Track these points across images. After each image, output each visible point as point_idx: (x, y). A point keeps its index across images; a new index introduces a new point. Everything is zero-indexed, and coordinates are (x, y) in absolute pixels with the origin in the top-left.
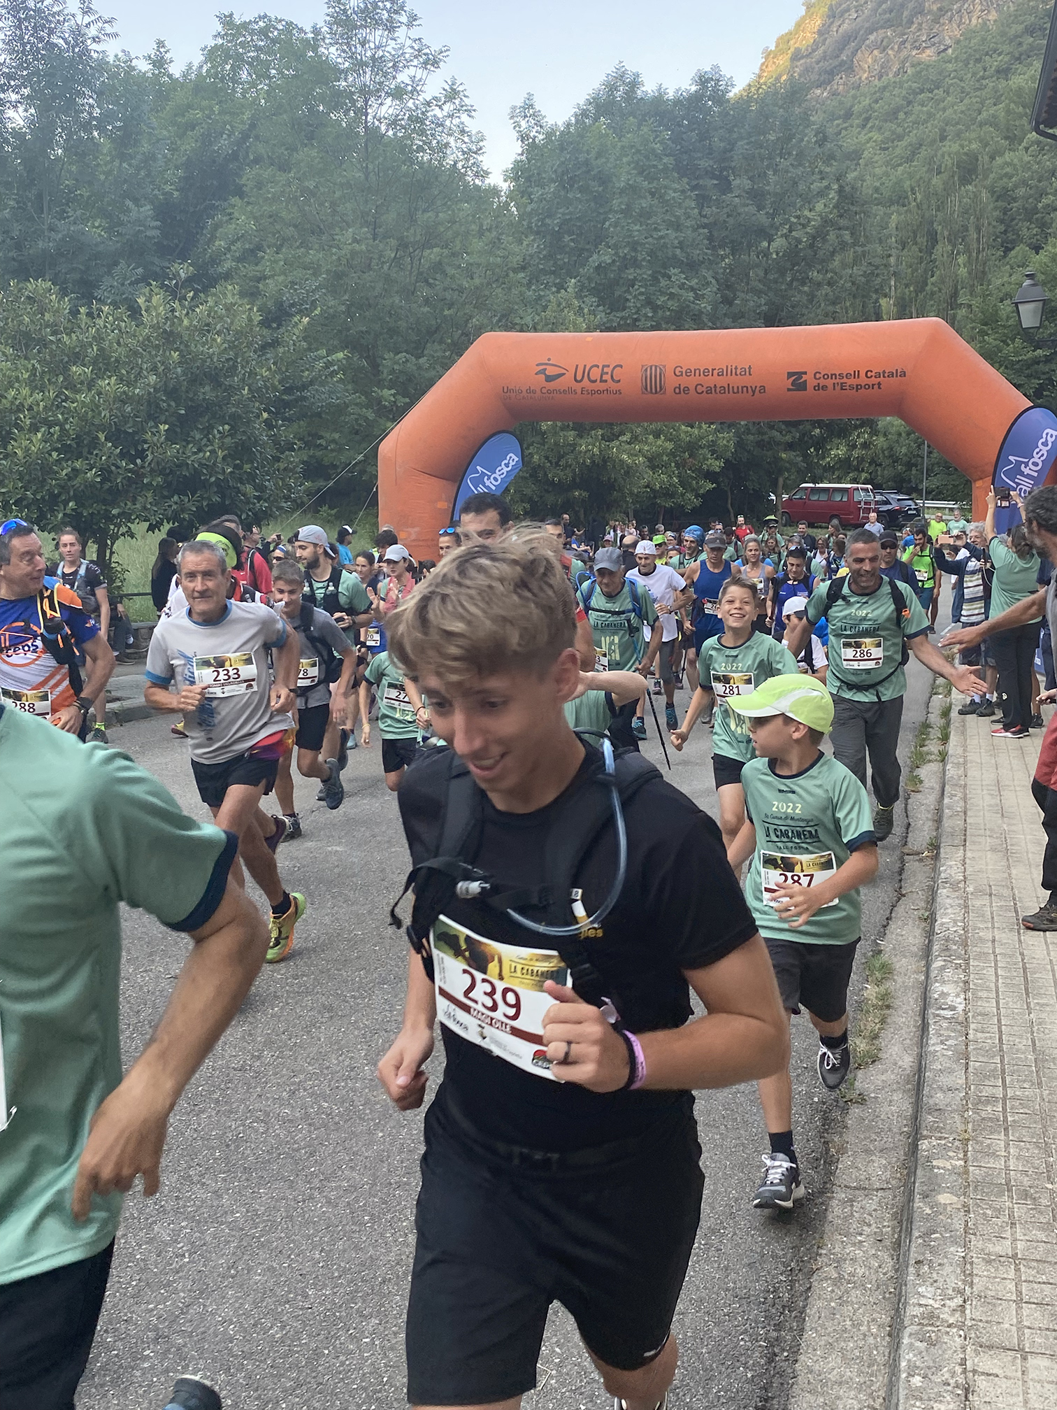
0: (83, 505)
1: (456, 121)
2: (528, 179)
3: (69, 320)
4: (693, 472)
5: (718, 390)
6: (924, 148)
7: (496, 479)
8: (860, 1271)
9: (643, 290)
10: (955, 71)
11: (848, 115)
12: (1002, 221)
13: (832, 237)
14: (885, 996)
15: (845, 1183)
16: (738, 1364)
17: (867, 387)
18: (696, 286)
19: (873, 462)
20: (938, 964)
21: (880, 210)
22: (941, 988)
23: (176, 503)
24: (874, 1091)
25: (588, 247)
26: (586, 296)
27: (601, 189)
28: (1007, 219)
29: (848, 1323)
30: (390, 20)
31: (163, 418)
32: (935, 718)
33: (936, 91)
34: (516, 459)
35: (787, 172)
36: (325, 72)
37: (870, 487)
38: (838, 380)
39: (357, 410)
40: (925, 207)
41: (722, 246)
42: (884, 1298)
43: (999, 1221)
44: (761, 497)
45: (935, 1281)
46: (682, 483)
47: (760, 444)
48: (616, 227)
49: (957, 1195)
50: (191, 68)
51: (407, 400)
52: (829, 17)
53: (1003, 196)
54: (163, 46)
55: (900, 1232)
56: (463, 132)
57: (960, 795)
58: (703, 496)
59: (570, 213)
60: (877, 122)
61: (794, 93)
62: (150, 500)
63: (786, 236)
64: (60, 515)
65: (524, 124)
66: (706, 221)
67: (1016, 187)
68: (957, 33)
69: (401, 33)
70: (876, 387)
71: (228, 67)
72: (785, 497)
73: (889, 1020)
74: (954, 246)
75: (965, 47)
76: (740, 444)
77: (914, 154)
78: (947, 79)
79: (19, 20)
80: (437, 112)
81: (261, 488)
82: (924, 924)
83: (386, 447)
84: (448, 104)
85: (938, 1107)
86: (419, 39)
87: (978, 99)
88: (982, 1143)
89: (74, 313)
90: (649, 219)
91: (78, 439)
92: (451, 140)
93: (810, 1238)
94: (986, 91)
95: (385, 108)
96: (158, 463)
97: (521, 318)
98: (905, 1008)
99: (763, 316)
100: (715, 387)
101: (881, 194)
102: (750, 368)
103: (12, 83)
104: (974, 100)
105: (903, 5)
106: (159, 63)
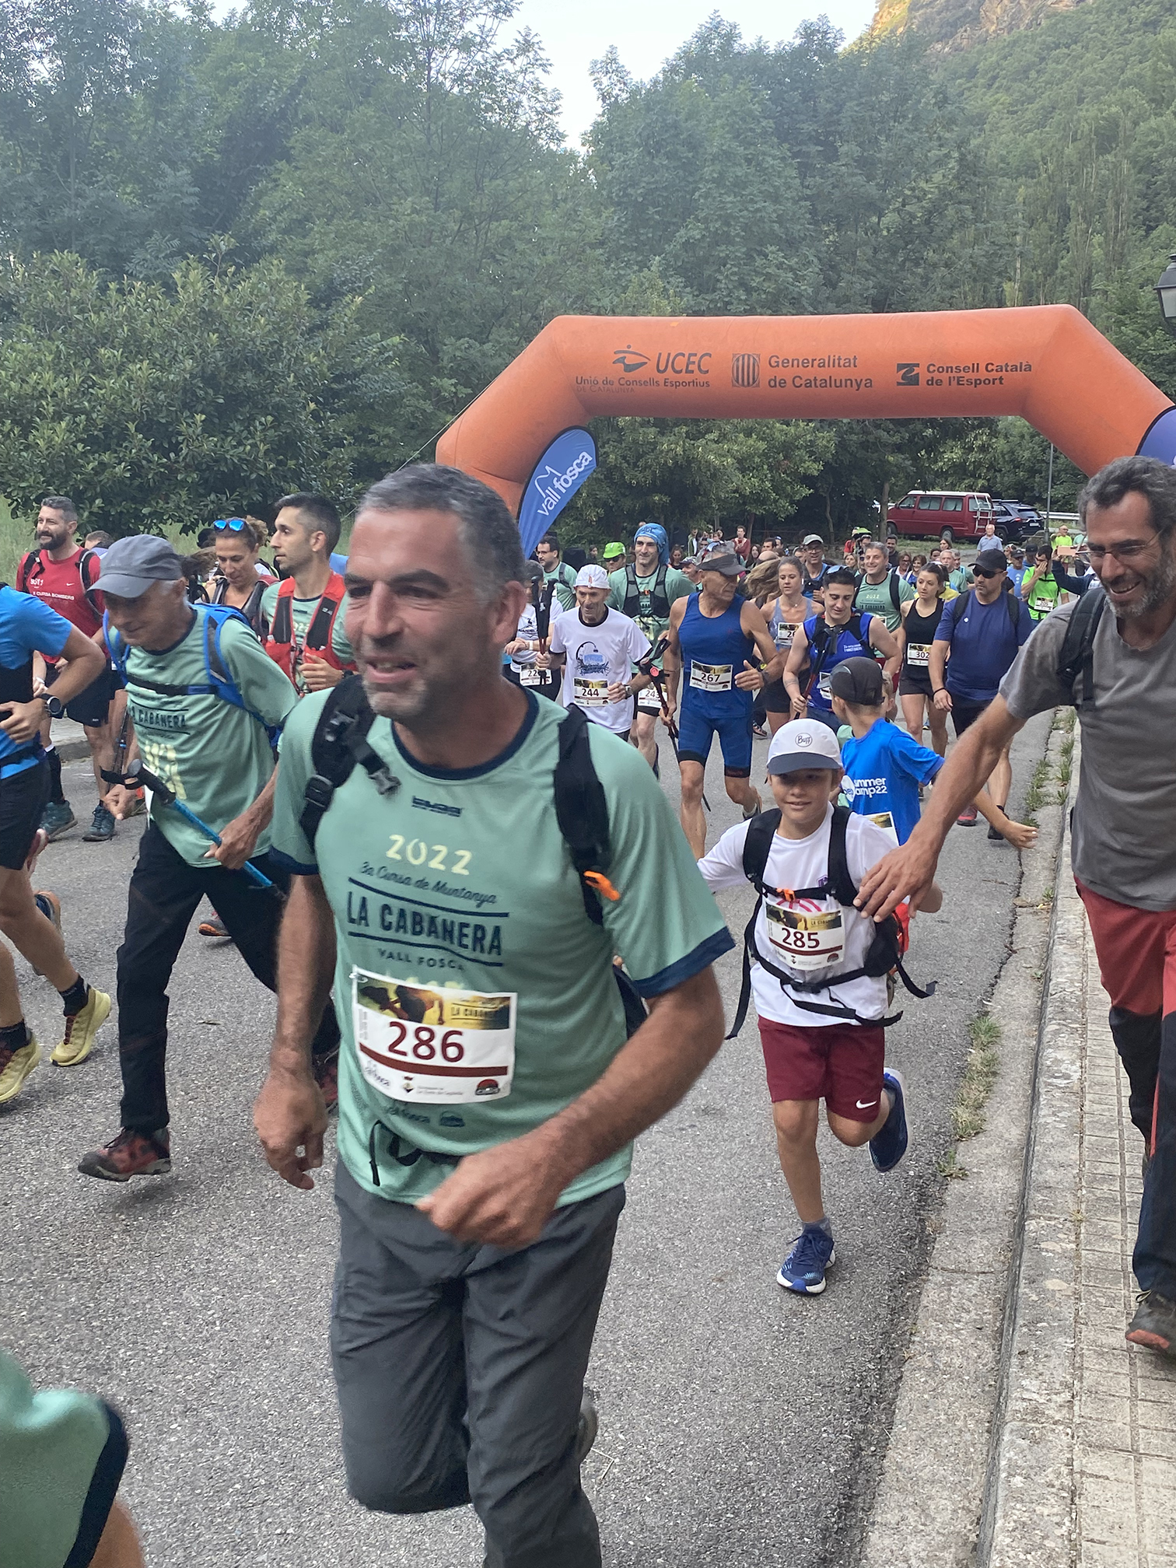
0: (111, 503)
1: (529, 77)
2: (609, 143)
3: (98, 297)
4: (788, 475)
5: (818, 383)
6: (1058, 111)
7: (566, 481)
8: (957, 1362)
9: (736, 269)
10: (1096, 23)
11: (973, 73)
12: (1144, 196)
13: (950, 211)
14: (990, 1062)
15: (943, 1265)
16: (820, 1458)
17: (987, 381)
18: (795, 266)
19: (991, 467)
20: (1051, 1028)
21: (1007, 182)
22: (1054, 1055)
23: (213, 502)
24: (976, 1166)
25: (675, 220)
26: (672, 276)
27: (690, 155)
28: (1150, 194)
29: (943, 1417)
31: (200, 408)
32: (1054, 757)
33: (1073, 46)
34: (590, 459)
35: (901, 137)
36: (384, 21)
37: (987, 495)
38: (954, 374)
39: (414, 401)
40: (1057, 179)
41: (825, 221)
42: (983, 1391)
43: (1113, 1311)
44: (864, 505)
45: (1041, 1374)
46: (775, 489)
47: (865, 445)
48: (706, 198)
49: (1067, 1281)
50: (234, 15)
51: (469, 391)
53: (1147, 166)
55: (1003, 1319)
56: (537, 89)
58: (798, 503)
59: (656, 182)
60: (1005, 82)
61: (912, 48)
62: (184, 498)
63: (898, 211)
65: (605, 81)
66: (809, 192)
67: (1160, 157)
70: (997, 382)
71: (275, 15)
72: (891, 505)
73: (995, 1088)
74: (1089, 224)
76: (842, 445)
77: (1046, 118)
78: (1086, 33)
80: (508, 66)
82: (1038, 984)
83: (445, 443)
84: (521, 58)
85: (1048, 1185)
87: (1122, 56)
88: (1096, 1225)
89: (103, 289)
90: (744, 189)
91: (106, 429)
92: (524, 98)
93: (902, 1324)
94: (1130, 46)
95: (450, 62)
96: (193, 457)
97: (599, 300)
98: (1014, 1075)
99: (870, 300)
100: (815, 379)
101: (1007, 164)
102: (855, 358)
103: (37, 30)
104: (1116, 57)
106: (199, 9)
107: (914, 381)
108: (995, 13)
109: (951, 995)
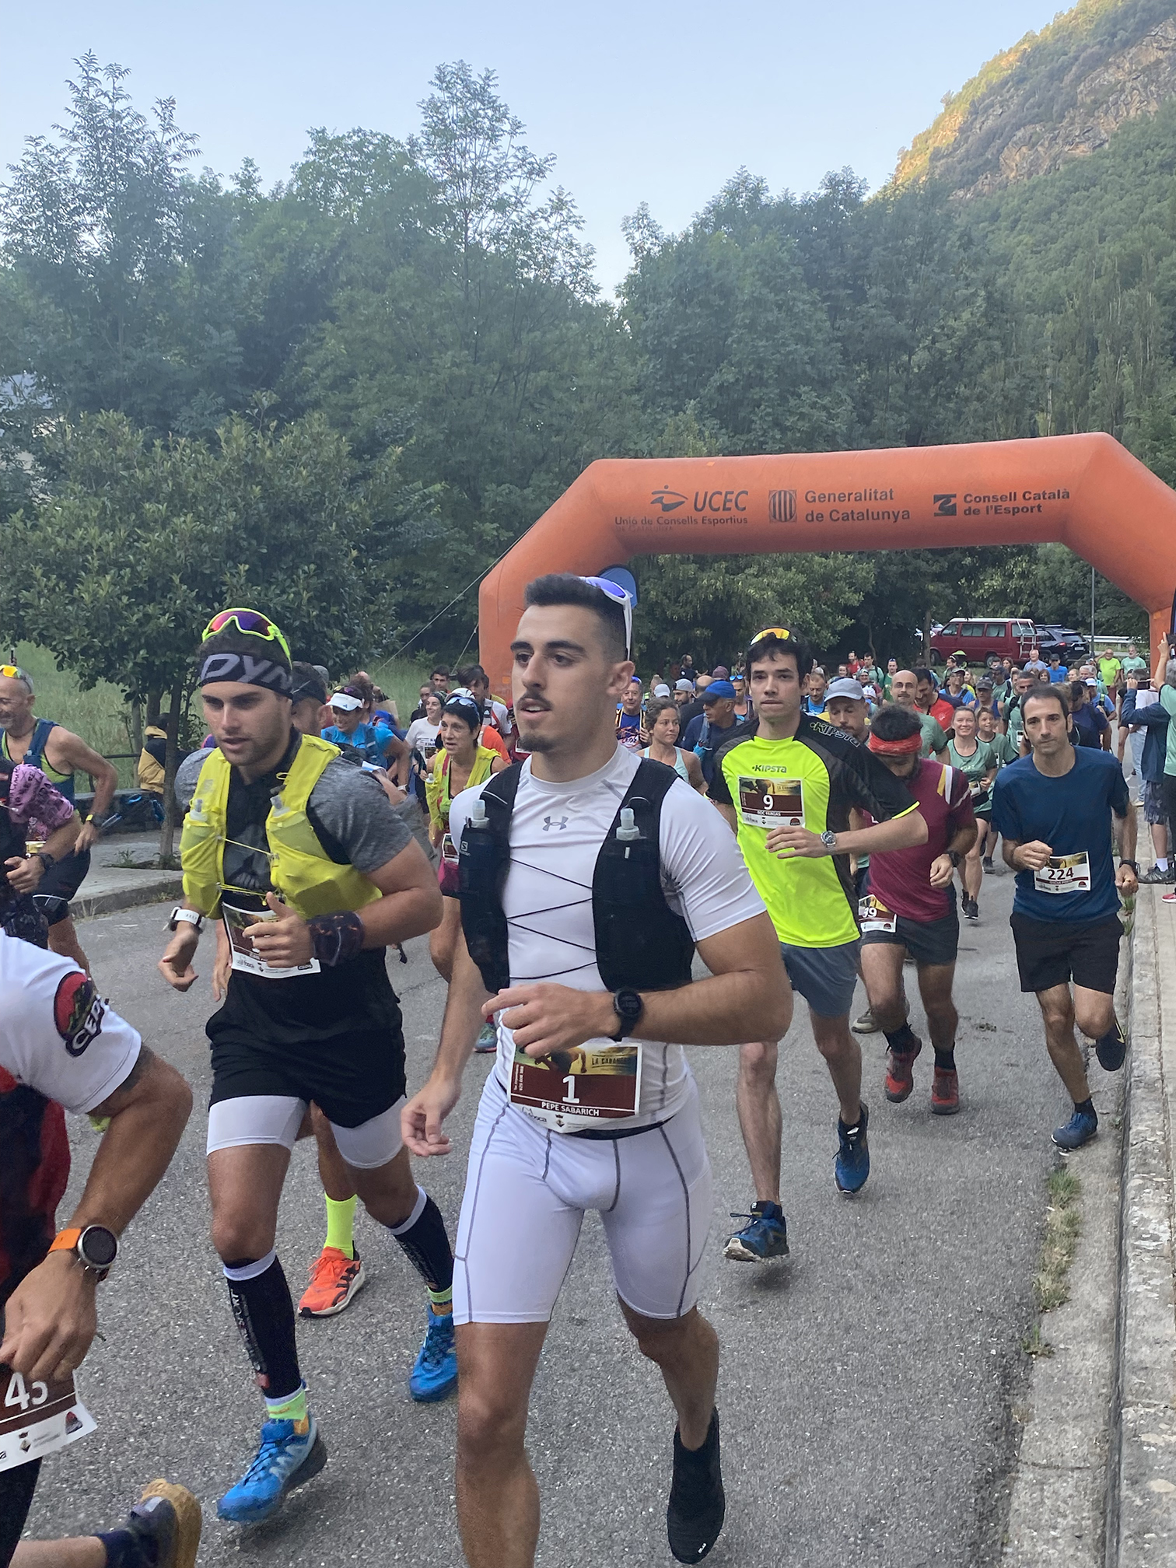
0: (155, 654)
1: (563, 234)
2: (643, 294)
3: (143, 454)
4: (829, 607)
5: (855, 516)
6: (1080, 250)
9: (770, 410)
10: (1113, 166)
11: (995, 217)
12: (1170, 327)
13: (980, 347)
14: (1072, 1221)
15: (1033, 1459)
17: (1025, 510)
18: (829, 405)
19: (1032, 593)
20: (1134, 1182)
21: (1035, 318)
22: (1139, 1213)
24: (1065, 1341)
25: (709, 365)
26: (707, 419)
27: (722, 303)
30: (492, 129)
31: (243, 558)
33: (1092, 189)
35: (928, 278)
36: (424, 186)
37: (1030, 620)
38: (991, 503)
39: (456, 546)
40: (1084, 313)
41: (857, 361)
44: (906, 633)
46: (816, 620)
47: (904, 575)
48: (739, 343)
49: (1173, 1482)
50: (280, 187)
51: (511, 534)
52: (971, 113)
53: (1171, 299)
54: (252, 165)
55: (1104, 1525)
56: (571, 245)
57: (1150, 975)
58: (840, 633)
59: (689, 330)
60: (1027, 224)
61: (936, 193)
63: (929, 348)
64: (130, 665)
65: (637, 235)
66: (839, 334)
68: (1114, 126)
69: (504, 141)
70: (1035, 509)
71: (320, 185)
72: (934, 633)
73: (1078, 1250)
74: (1118, 355)
75: (1124, 141)
76: (881, 576)
77: (1069, 257)
78: (1104, 176)
79: (97, 139)
80: (543, 224)
81: (350, 633)
82: (1117, 1132)
83: (488, 585)
84: (555, 216)
85: (1144, 1365)
86: (523, 148)
87: (1140, 196)
89: (148, 446)
90: (776, 333)
91: (151, 581)
92: (559, 254)
93: (992, 1532)
94: (1148, 187)
95: (486, 222)
97: (636, 443)
98: (1097, 1235)
99: (904, 435)
100: (852, 512)
101: (1034, 301)
102: (891, 491)
103: (88, 205)
104: (1135, 197)
105: (1052, 99)
106: (247, 182)
107: (952, 511)
108: (1014, 160)
109: (1026, 1147)
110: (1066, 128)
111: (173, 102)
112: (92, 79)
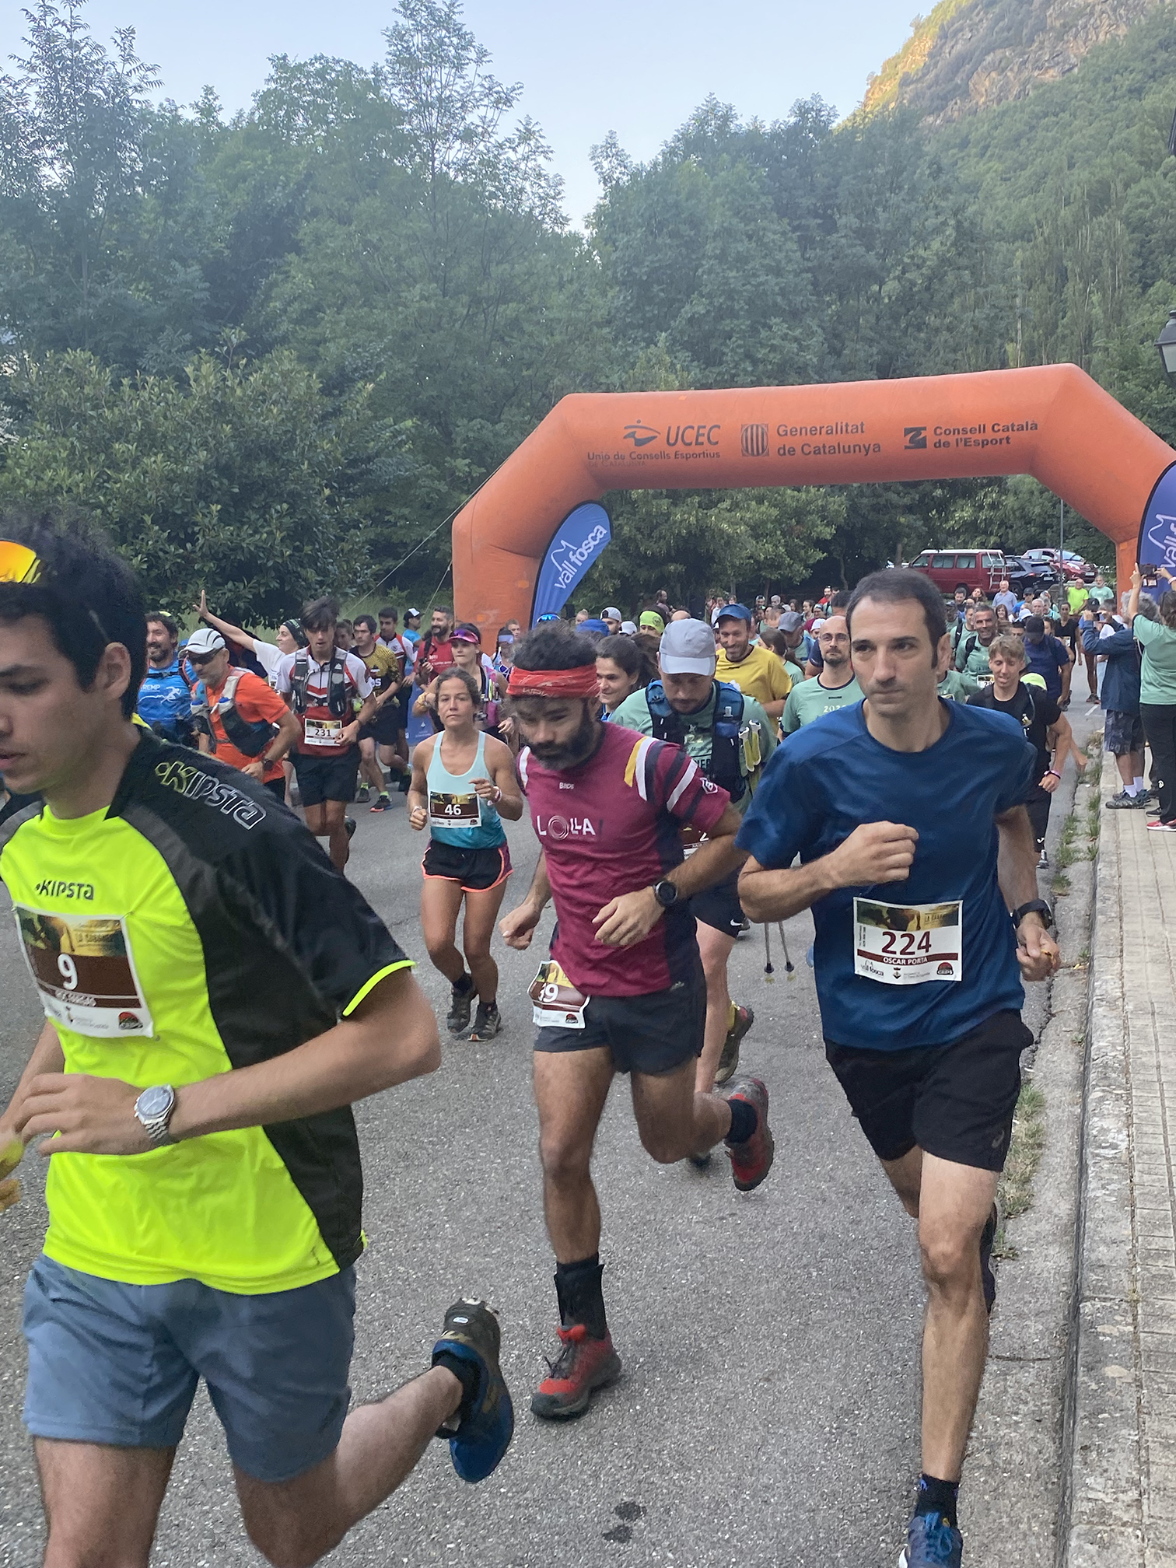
1: (531, 164)
2: (613, 225)
3: (111, 393)
4: (801, 540)
5: (827, 450)
6: (1050, 177)
7: (582, 555)
8: (1017, 1458)
9: (740, 342)
10: (1082, 91)
11: (965, 144)
12: (1139, 255)
13: (950, 278)
14: (1036, 1133)
15: (997, 1353)
17: (994, 442)
18: (800, 337)
19: (1002, 524)
20: (1096, 1094)
21: (1003, 247)
22: (1100, 1124)
23: (230, 591)
24: (1026, 1245)
25: (679, 297)
26: (678, 351)
27: (692, 233)
28: (1144, 253)
29: (1005, 1520)
30: (458, 57)
31: (215, 498)
32: (1082, 811)
33: (1061, 115)
34: (605, 532)
35: (898, 207)
36: (390, 115)
37: (1000, 551)
38: (961, 436)
39: (428, 482)
40: (1053, 241)
41: (828, 292)
42: (1046, 1489)
45: (1106, 1471)
46: (789, 553)
47: (875, 508)
48: (710, 274)
49: (1126, 1367)
50: (241, 116)
51: (483, 470)
52: (940, 38)
53: (1137, 227)
54: (212, 93)
55: (1062, 1410)
56: (539, 175)
57: (1113, 898)
58: (812, 567)
59: (659, 261)
60: (997, 150)
61: (905, 122)
63: (899, 279)
65: (606, 165)
66: (809, 264)
67: (1154, 216)
68: (1083, 50)
69: (470, 70)
70: (1004, 441)
71: (282, 113)
73: (1041, 1161)
74: (1087, 283)
75: (1093, 65)
76: (853, 509)
77: (1039, 183)
78: (1073, 102)
79: (55, 70)
80: (511, 154)
81: (324, 572)
82: (1078, 1048)
83: (461, 522)
84: (522, 146)
85: (1101, 1263)
86: (490, 76)
87: (1109, 122)
88: (1153, 1305)
89: (117, 384)
90: (746, 264)
91: (122, 522)
92: (527, 184)
94: (1118, 112)
95: (455, 152)
96: (210, 547)
97: (607, 377)
98: (1059, 1146)
99: (875, 367)
100: (824, 447)
101: (1003, 229)
102: (862, 424)
103: (48, 138)
104: (1105, 124)
105: (1022, 23)
106: (208, 111)
107: (922, 444)
108: (983, 85)
110: (1036, 52)
111: (133, 32)
112: (48, 7)
